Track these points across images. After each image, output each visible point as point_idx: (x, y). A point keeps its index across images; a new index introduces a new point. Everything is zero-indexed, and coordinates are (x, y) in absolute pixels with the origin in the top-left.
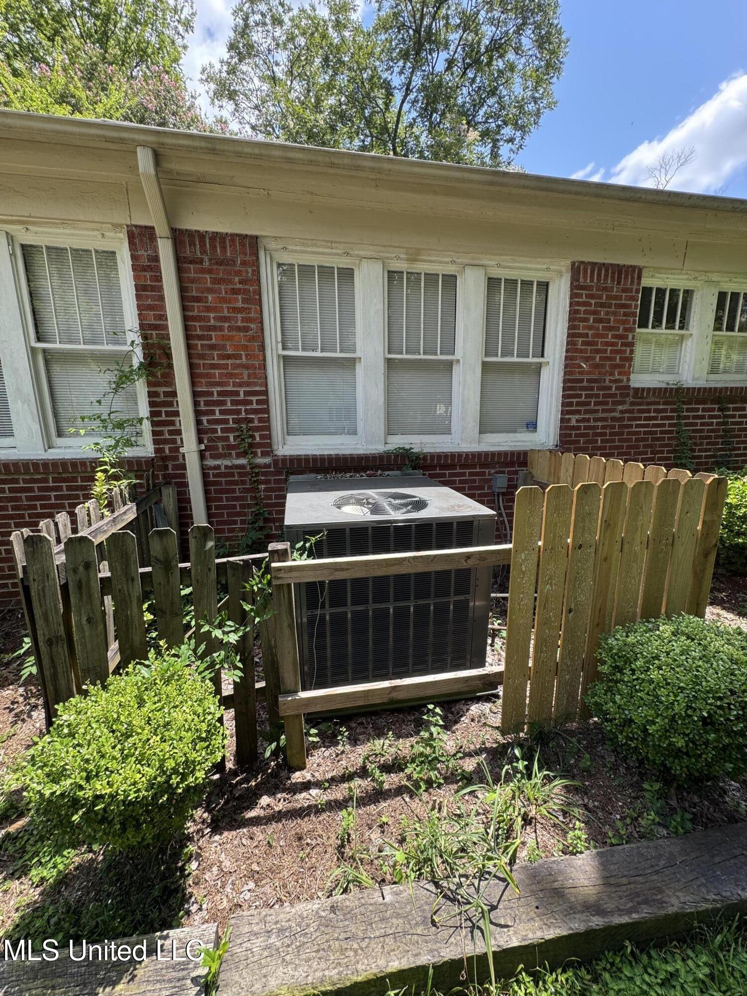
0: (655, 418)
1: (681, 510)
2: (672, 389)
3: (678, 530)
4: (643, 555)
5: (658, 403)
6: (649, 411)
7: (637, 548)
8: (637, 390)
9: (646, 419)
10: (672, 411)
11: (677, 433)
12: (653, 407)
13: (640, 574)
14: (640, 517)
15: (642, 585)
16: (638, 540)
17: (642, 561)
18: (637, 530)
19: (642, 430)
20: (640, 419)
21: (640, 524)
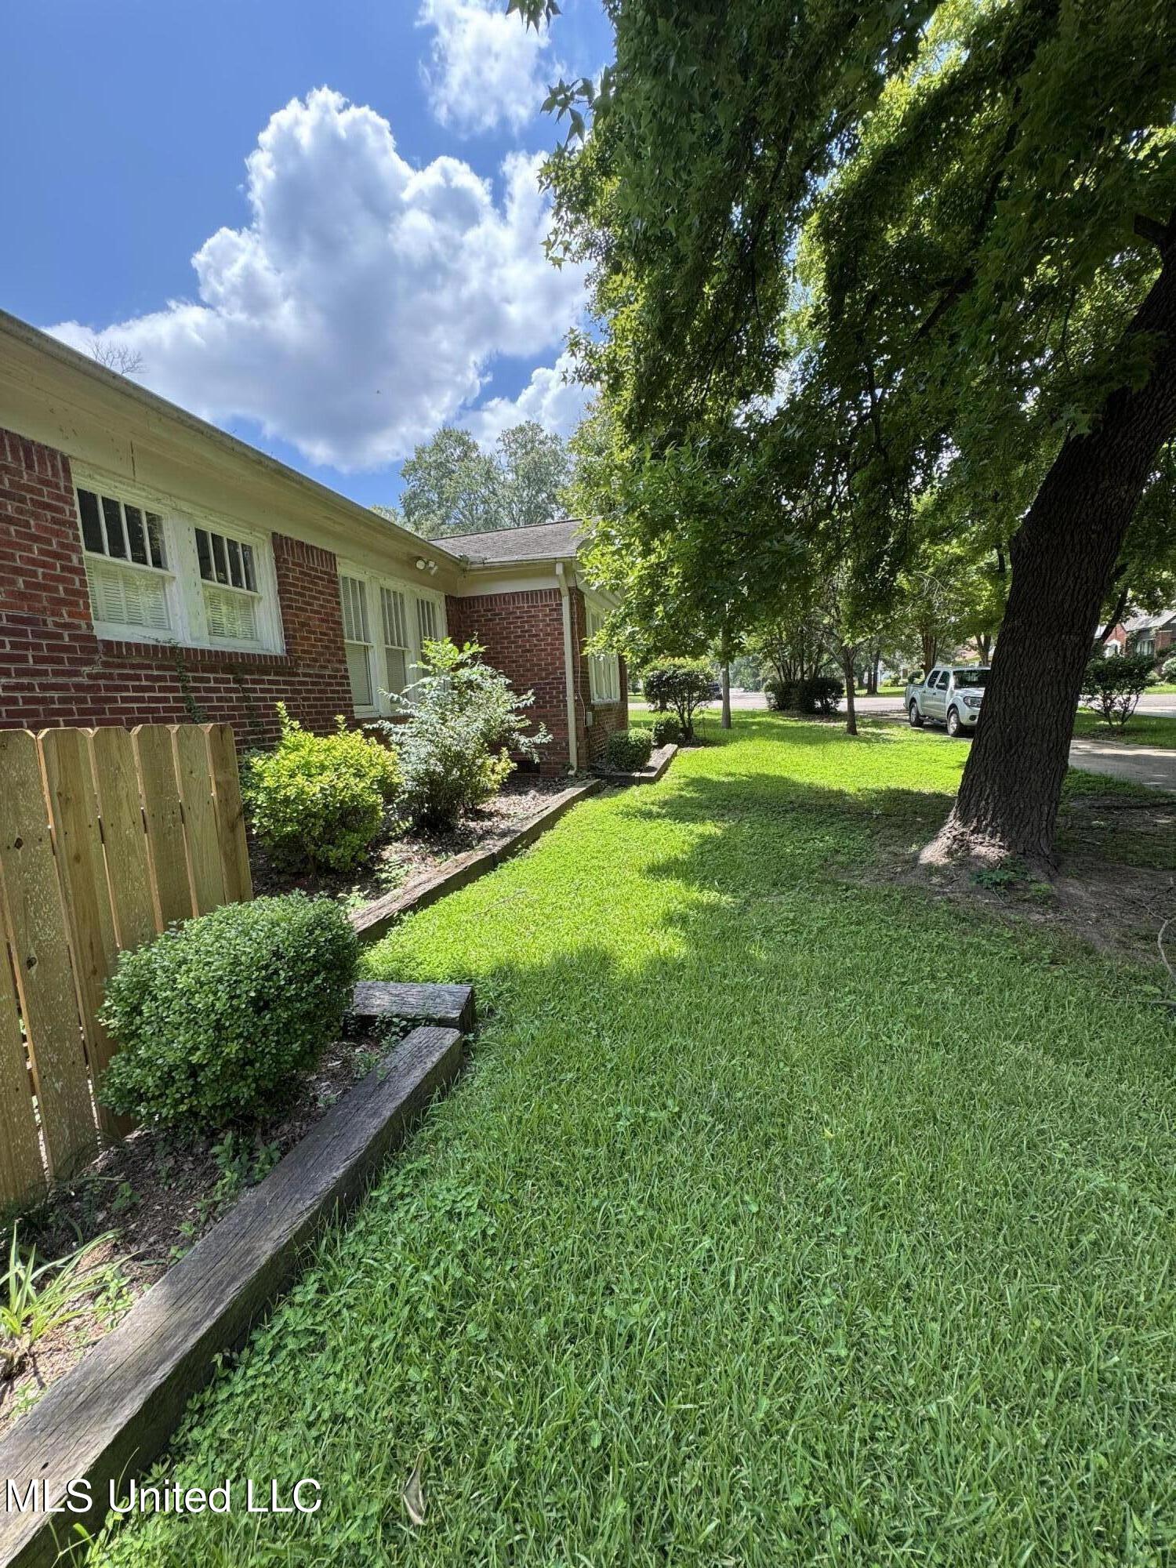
0: (151, 689)
1: (182, 771)
2: (163, 648)
3: (186, 798)
4: (142, 840)
5: (149, 667)
6: (138, 678)
7: (130, 832)
8: (108, 644)
9: (136, 689)
10: (173, 679)
11: (189, 711)
12: (143, 672)
13: (146, 870)
14: (121, 784)
15: (155, 887)
16: (127, 820)
17: (143, 849)
18: (120, 804)
19: (135, 705)
20: (126, 689)
21: (123, 794)
